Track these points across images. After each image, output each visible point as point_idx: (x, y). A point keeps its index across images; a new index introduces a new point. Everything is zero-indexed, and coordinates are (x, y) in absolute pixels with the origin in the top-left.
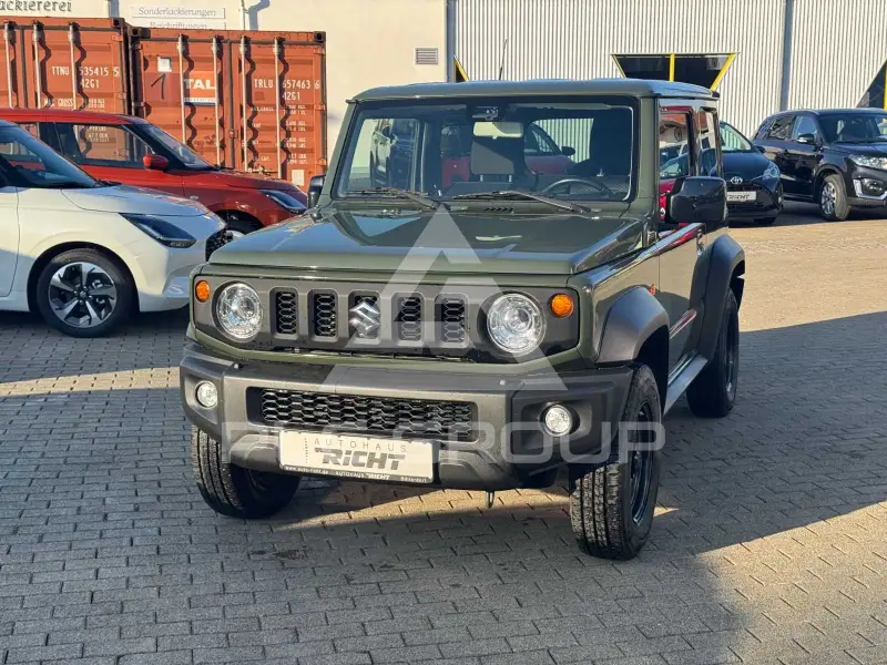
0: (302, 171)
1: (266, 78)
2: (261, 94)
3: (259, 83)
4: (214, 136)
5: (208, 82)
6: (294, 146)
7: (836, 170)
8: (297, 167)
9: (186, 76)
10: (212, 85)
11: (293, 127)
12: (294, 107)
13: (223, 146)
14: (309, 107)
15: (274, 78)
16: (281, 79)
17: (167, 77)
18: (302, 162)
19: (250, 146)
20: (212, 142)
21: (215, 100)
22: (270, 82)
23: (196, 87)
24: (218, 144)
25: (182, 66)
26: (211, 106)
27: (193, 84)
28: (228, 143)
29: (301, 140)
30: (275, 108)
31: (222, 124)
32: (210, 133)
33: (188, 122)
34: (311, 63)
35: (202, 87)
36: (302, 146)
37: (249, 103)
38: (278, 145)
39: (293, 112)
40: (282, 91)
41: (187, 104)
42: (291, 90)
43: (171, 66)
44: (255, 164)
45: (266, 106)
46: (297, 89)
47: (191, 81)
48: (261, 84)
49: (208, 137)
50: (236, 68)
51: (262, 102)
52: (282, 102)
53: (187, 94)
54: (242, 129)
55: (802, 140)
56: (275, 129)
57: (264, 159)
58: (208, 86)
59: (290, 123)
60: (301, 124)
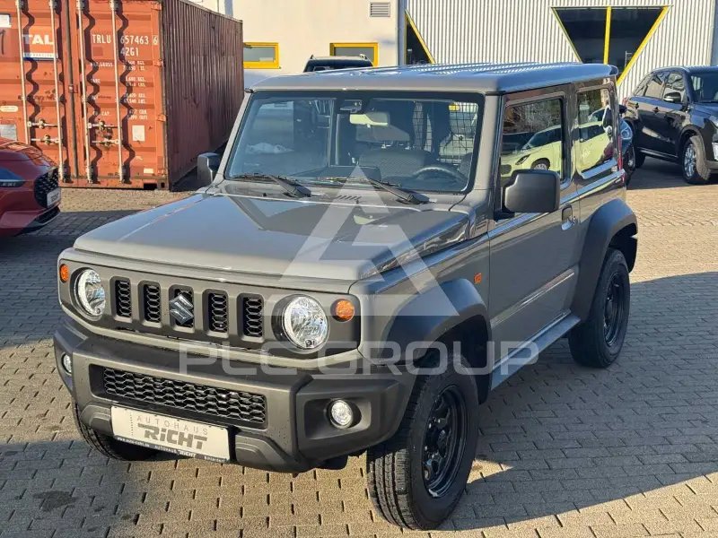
0: (143, 127)
1: (105, 33)
2: (100, 50)
3: (97, 39)
4: (54, 91)
5: (47, 37)
6: (134, 101)
7: (697, 130)
8: (139, 122)
9: (26, 32)
10: (50, 41)
11: (132, 82)
12: (134, 63)
13: (63, 100)
14: (149, 63)
15: (111, 33)
16: (120, 34)
17: (7, 33)
18: (142, 118)
19: (90, 101)
20: (52, 97)
21: (53, 55)
22: (109, 37)
23: (34, 42)
24: (57, 99)
25: (21, 23)
26: (51, 60)
27: (32, 39)
28: (68, 97)
29: (140, 95)
30: (113, 64)
31: (61, 78)
32: (50, 88)
33: (28, 77)
34: (148, 18)
35: (41, 42)
36: (142, 102)
37: (89, 58)
38: (117, 101)
39: (133, 68)
40: (120, 46)
41: (28, 59)
42: (129, 46)
43: (10, 21)
44: (96, 120)
45: (106, 61)
46: (135, 45)
47: (30, 36)
48: (99, 39)
49: (48, 92)
50: (73, 24)
51: (102, 58)
52: (121, 58)
53: (27, 48)
54: (81, 83)
55: (668, 99)
56: (113, 84)
57: (105, 114)
58: (47, 42)
59: (129, 79)
60: (140, 79)
